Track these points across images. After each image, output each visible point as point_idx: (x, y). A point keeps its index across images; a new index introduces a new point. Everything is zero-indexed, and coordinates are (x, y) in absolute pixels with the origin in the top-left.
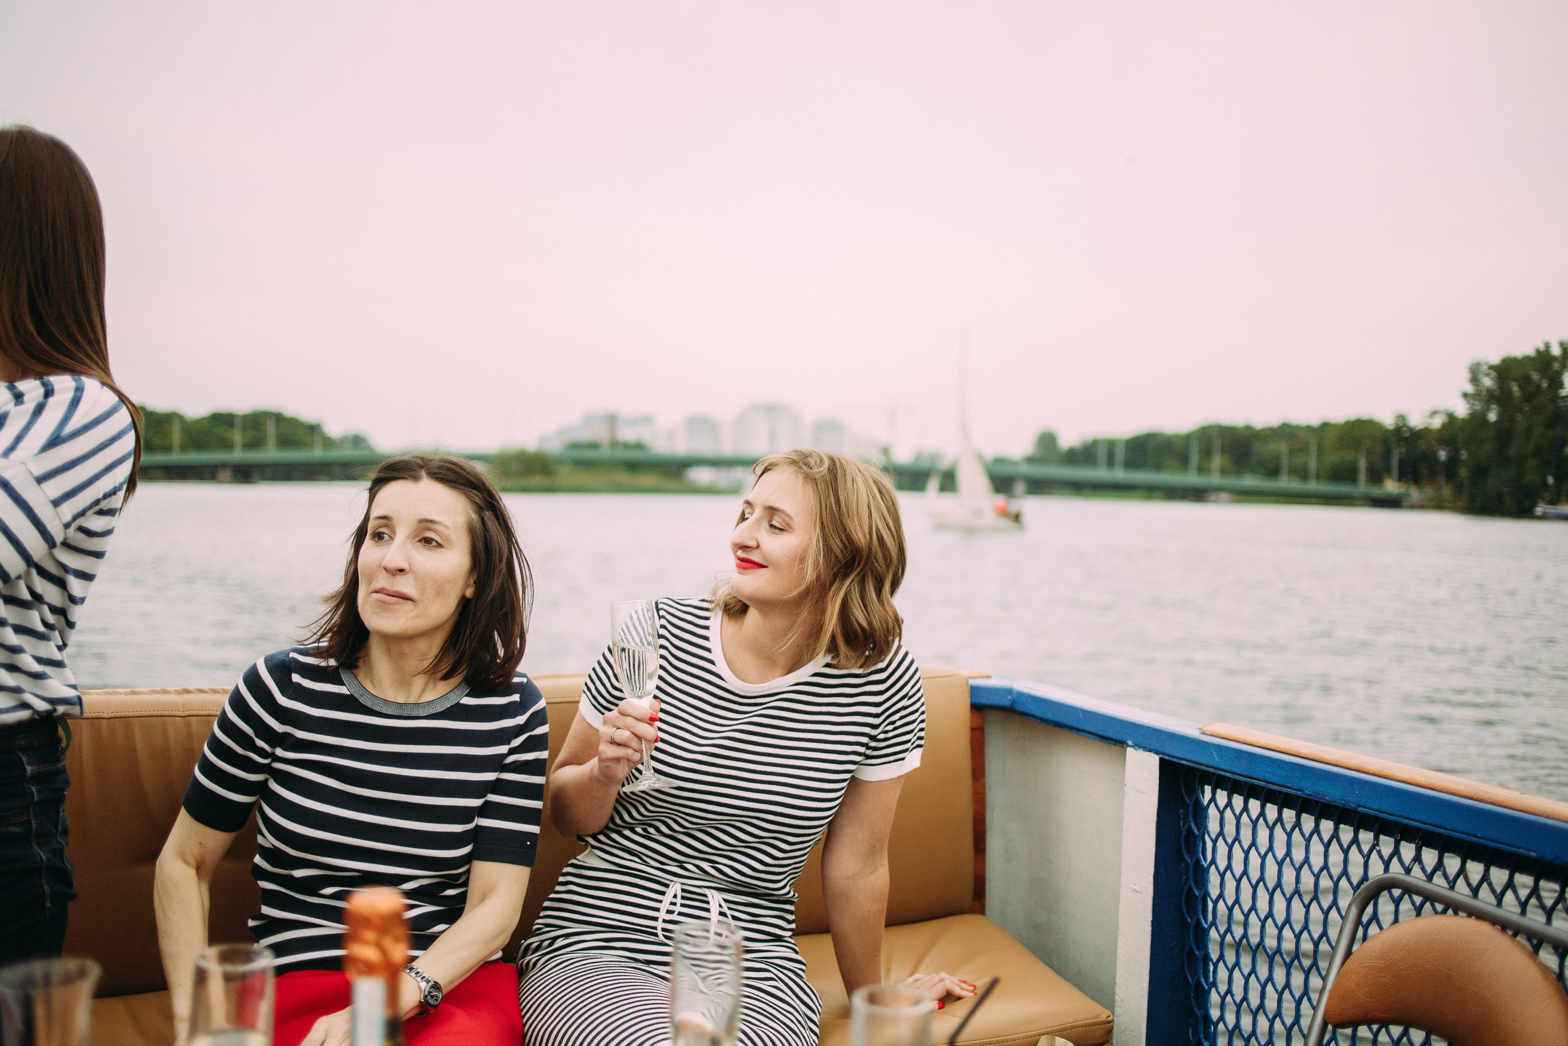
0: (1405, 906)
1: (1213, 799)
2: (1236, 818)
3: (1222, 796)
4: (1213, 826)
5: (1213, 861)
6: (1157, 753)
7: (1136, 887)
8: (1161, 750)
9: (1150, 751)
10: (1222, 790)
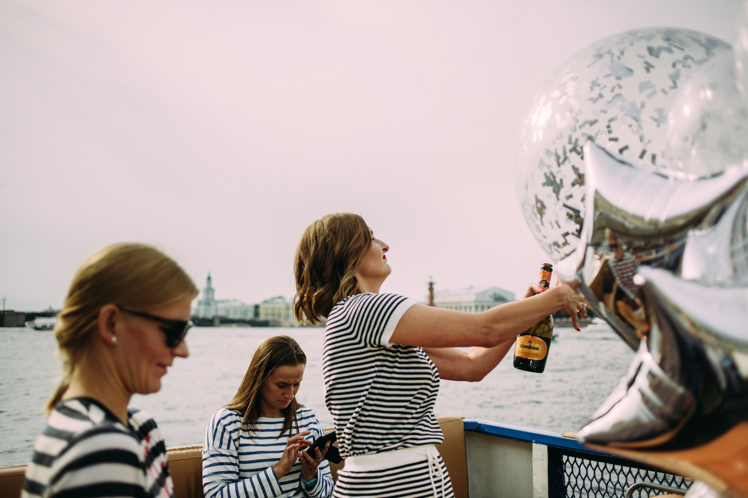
0: (652, 493)
1: (568, 460)
2: (578, 467)
3: (572, 459)
4: (569, 470)
5: (569, 483)
6: (546, 444)
7: (540, 496)
8: (548, 443)
9: (543, 444)
10: (571, 457)
